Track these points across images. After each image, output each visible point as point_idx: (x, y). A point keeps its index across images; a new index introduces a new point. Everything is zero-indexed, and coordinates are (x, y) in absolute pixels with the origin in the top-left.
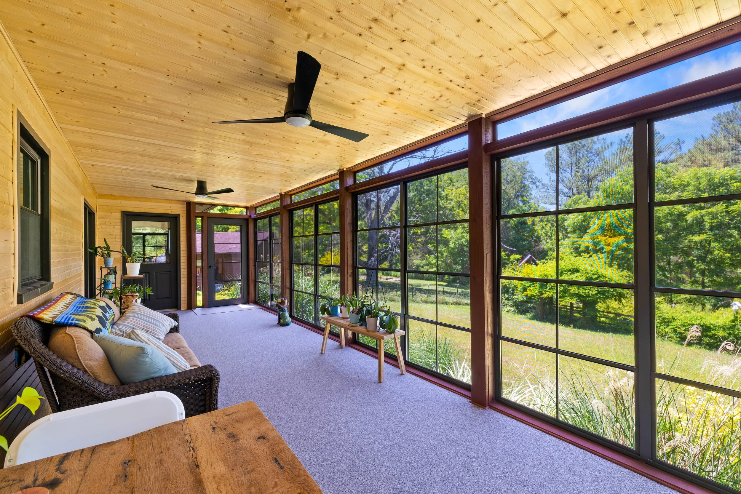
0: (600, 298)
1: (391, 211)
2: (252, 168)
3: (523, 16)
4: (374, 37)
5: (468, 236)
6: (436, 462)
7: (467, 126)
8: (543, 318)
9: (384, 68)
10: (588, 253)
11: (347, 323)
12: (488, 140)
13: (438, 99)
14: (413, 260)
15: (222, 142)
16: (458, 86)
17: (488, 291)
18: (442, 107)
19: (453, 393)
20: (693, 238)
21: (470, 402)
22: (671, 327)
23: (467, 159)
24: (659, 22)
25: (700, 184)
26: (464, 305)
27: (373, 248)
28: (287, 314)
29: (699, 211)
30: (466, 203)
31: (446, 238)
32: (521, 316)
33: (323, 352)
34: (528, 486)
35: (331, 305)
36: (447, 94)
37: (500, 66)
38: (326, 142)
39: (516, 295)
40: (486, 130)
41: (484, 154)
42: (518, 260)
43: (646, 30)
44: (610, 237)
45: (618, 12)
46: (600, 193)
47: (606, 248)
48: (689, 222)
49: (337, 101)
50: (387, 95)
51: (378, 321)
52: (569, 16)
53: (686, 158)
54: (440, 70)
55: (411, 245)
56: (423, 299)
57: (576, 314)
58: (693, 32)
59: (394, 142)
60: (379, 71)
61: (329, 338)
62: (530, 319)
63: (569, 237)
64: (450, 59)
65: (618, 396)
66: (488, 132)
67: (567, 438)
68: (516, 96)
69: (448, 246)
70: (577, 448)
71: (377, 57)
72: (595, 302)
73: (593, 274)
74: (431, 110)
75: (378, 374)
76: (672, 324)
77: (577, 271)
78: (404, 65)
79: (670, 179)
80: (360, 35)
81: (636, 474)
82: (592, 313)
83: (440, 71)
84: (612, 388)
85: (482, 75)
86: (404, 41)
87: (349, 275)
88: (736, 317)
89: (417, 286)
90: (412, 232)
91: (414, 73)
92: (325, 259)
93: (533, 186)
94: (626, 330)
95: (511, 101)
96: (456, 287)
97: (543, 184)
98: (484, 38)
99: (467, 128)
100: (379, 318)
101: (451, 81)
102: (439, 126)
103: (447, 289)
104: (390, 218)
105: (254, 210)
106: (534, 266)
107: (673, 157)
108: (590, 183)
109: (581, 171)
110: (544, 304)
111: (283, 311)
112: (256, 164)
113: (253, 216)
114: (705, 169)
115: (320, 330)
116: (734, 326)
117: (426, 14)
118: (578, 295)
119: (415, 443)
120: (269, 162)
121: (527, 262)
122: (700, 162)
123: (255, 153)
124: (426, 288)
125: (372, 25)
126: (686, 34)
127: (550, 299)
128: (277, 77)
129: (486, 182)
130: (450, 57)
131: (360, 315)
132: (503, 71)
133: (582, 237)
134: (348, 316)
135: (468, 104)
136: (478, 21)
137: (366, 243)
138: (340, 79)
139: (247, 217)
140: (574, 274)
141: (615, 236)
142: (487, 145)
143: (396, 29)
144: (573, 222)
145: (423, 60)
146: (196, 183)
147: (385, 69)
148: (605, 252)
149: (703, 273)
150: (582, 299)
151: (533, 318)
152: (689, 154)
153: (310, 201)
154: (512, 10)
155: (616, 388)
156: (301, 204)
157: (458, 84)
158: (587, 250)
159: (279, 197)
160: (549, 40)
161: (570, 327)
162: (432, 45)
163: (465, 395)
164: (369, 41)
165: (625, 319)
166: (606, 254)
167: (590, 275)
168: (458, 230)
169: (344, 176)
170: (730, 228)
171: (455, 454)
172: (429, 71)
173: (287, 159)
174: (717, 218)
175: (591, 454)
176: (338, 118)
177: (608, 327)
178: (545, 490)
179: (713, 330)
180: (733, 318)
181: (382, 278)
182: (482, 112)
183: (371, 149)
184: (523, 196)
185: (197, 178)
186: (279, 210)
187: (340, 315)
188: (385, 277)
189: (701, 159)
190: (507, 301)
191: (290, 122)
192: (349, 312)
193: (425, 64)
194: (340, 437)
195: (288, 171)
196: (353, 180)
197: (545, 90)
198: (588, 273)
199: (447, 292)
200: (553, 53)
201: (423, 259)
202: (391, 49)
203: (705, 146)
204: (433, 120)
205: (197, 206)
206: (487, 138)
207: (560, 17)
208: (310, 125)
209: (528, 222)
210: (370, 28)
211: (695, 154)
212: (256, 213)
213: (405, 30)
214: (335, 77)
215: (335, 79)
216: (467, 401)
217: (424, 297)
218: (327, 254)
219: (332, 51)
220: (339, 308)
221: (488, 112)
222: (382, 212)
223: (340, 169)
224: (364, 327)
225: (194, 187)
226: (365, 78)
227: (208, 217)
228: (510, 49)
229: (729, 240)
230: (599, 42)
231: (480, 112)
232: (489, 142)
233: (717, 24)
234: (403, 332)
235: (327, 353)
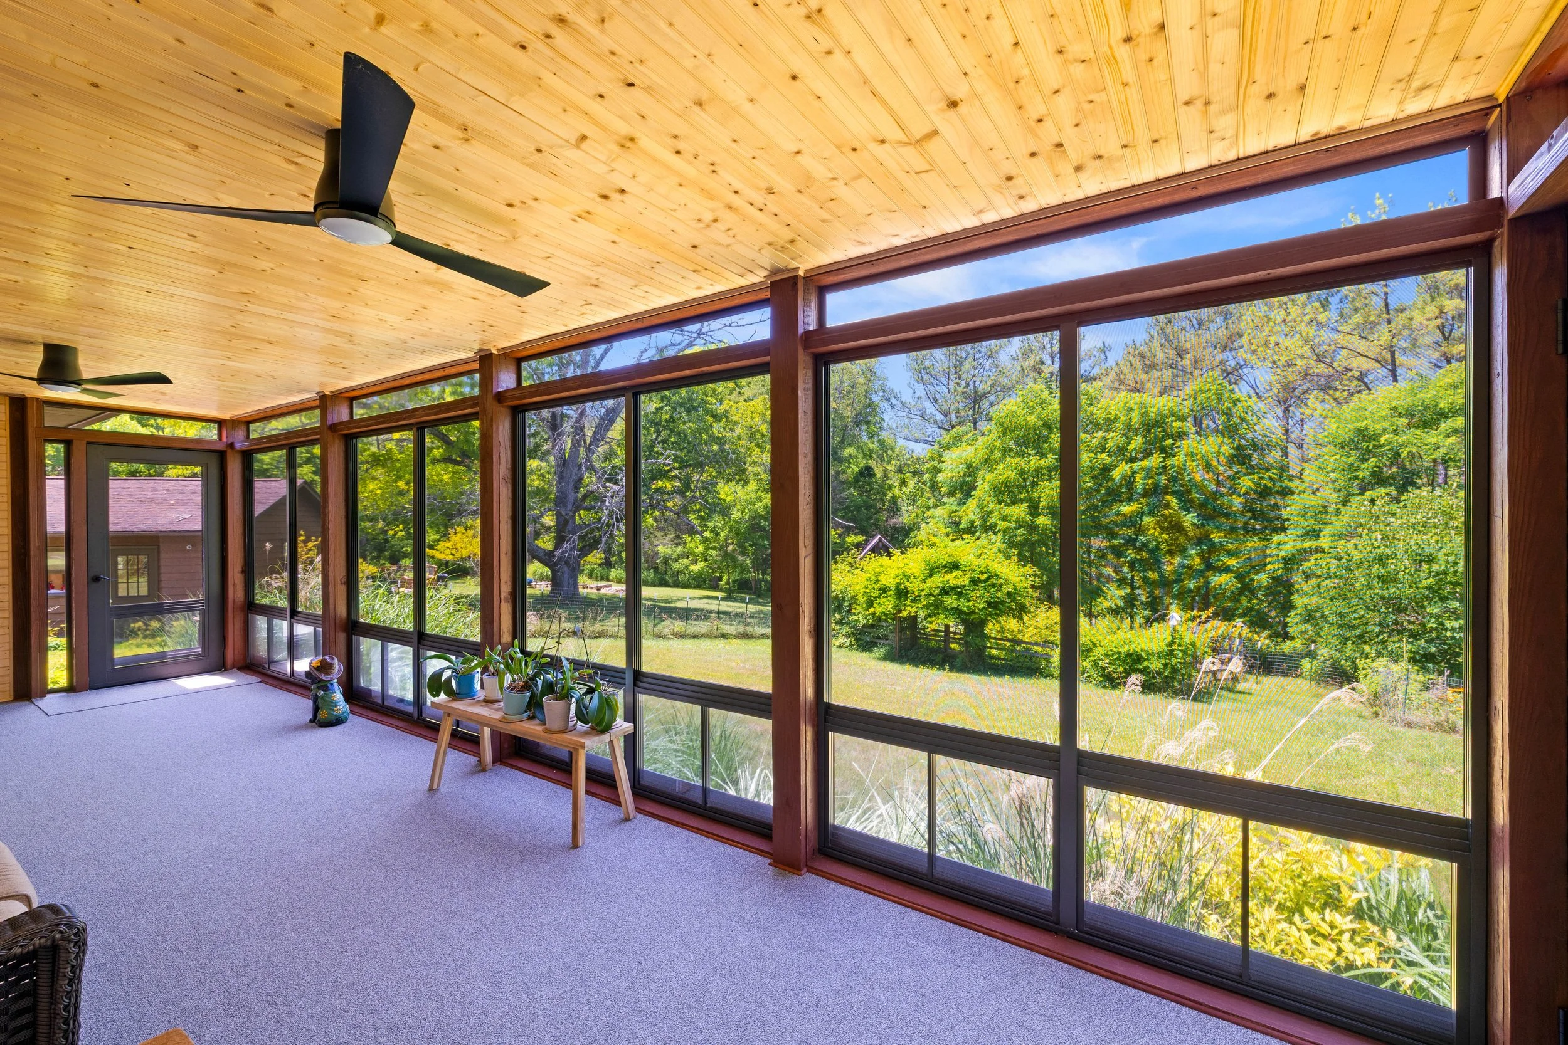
0: (990, 614)
1: (608, 440)
2: (227, 326)
3: (881, 89)
4: (559, 59)
5: (767, 499)
6: (699, 1023)
7: (769, 290)
8: (901, 656)
9: (584, 138)
10: (973, 533)
11: (497, 715)
12: (809, 324)
13: (708, 226)
14: (657, 546)
15: (123, 249)
16: (752, 204)
17: (807, 632)
18: (718, 244)
19: (736, 850)
20: (1122, 508)
21: (770, 864)
22: (1091, 659)
23: (767, 358)
24: (1100, 154)
25: (1130, 419)
26: (758, 638)
27: (566, 522)
28: (338, 696)
29: (1129, 465)
30: (764, 431)
31: (724, 500)
32: (864, 654)
33: (435, 787)
34: (880, 1033)
35: (455, 671)
36: (728, 217)
37: (834, 179)
38: (443, 286)
39: (854, 614)
40: (806, 303)
41: (801, 351)
42: (858, 546)
43: (1080, 162)
44: (1007, 504)
45: (1040, 121)
46: (992, 426)
47: (1002, 525)
48: (1116, 481)
49: (464, 192)
50: (593, 200)
51: (573, 707)
52: (962, 109)
53: (1112, 375)
54: (712, 164)
55: (651, 514)
56: (677, 629)
57: (953, 646)
58: (1146, 181)
59: (611, 304)
60: (574, 142)
61: (451, 746)
62: (879, 659)
63: (945, 504)
64: (734, 145)
65: (1023, 808)
66: (809, 307)
67: (946, 912)
68: (862, 243)
69: (730, 518)
70: (962, 928)
71: (568, 108)
72: (983, 623)
73: (982, 573)
74: (694, 247)
75: (570, 826)
76: (1091, 654)
77: (955, 566)
78: (632, 140)
79: (1091, 408)
80: (523, 47)
81: (1054, 961)
82: (978, 641)
83: (713, 168)
84: (1015, 797)
85: (800, 192)
86: (632, 85)
87: (502, 597)
88: (1174, 638)
89: (666, 601)
90: (654, 486)
91: (655, 160)
92: (449, 545)
93: (885, 404)
94: (1028, 668)
95: (855, 251)
96: (743, 601)
97: (902, 402)
98: (805, 117)
99: (769, 293)
100: (574, 700)
101: (736, 192)
102: (710, 282)
103: (726, 606)
104: (607, 457)
105: (244, 428)
106: (885, 560)
107: (1096, 371)
108: (977, 406)
109: (963, 383)
110: (902, 630)
111: (326, 687)
112: (240, 317)
113: (239, 446)
114: (1136, 395)
115: (429, 730)
116: (1172, 651)
117: (682, 35)
118: (957, 612)
119: (653, 986)
120: (281, 316)
121: (873, 550)
122: (1131, 383)
123: (234, 289)
124: (682, 605)
125: (554, 30)
126: (1136, 183)
127: (913, 619)
128: (290, 106)
129: (804, 409)
130: (735, 141)
131: (529, 694)
132: (840, 190)
133: (964, 503)
134: (500, 696)
135: (770, 244)
136: (794, 78)
137: (550, 510)
138: (473, 142)
139: (220, 447)
140: (952, 572)
141: (1013, 503)
142: (807, 333)
143: (613, 53)
144: (949, 475)
145: (675, 137)
146: (41, 349)
147: (588, 141)
148: (999, 531)
149: (1132, 565)
150: (964, 617)
151: (885, 658)
152: (1116, 369)
153: (404, 419)
154: (861, 72)
155: (1020, 795)
156: (379, 423)
157: (751, 201)
158: (971, 530)
159: (318, 403)
160: (924, 144)
161: (944, 669)
162: (697, 109)
163: (760, 850)
164: (547, 69)
165: (1027, 649)
166: (1000, 535)
167: (975, 575)
168: (750, 485)
169: (491, 368)
170: (1167, 493)
171: (738, 993)
172: (690, 163)
173: (335, 313)
174: (1152, 478)
175: (985, 937)
176: (473, 232)
177: (1003, 666)
178: (909, 1033)
179: (1145, 660)
180: (1170, 639)
181: (587, 586)
182: (799, 265)
183: (558, 313)
184: (868, 423)
185: (43, 336)
186: (316, 434)
187: (480, 695)
188: (595, 584)
189: (1132, 378)
190: (838, 627)
191: (330, 228)
192: (501, 688)
193: (681, 145)
194: (471, 1010)
195: (339, 342)
196: (514, 376)
197: (915, 240)
198: (972, 570)
199: (726, 613)
200: (931, 173)
201: (678, 544)
202: (601, 96)
203: (1138, 358)
204: (699, 268)
205: (47, 410)
206: (808, 321)
207: (946, 107)
208: (393, 243)
209: (876, 472)
210: (549, 37)
211: (1125, 369)
212: (248, 436)
213: (633, 60)
214: (461, 135)
215: (461, 139)
216: (765, 861)
217: (679, 626)
218: (456, 533)
219: (447, 70)
220: (477, 678)
221: (810, 266)
222: (588, 442)
223: (481, 350)
224: (537, 721)
225: (35, 360)
226: (539, 151)
227: (88, 443)
228: (854, 150)
229: (1167, 512)
230: (1008, 168)
231: (794, 264)
232: (811, 328)
233: (1178, 175)
234: (628, 727)
235: (447, 786)
